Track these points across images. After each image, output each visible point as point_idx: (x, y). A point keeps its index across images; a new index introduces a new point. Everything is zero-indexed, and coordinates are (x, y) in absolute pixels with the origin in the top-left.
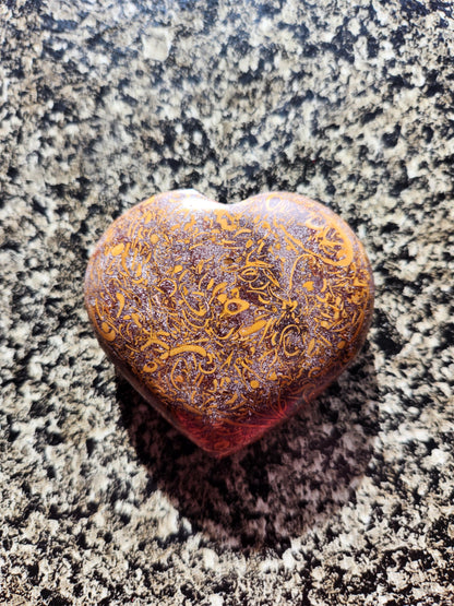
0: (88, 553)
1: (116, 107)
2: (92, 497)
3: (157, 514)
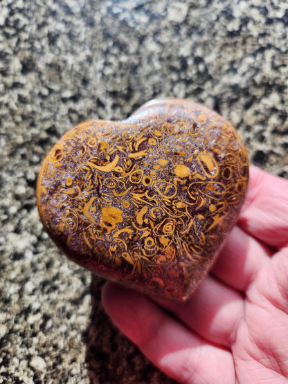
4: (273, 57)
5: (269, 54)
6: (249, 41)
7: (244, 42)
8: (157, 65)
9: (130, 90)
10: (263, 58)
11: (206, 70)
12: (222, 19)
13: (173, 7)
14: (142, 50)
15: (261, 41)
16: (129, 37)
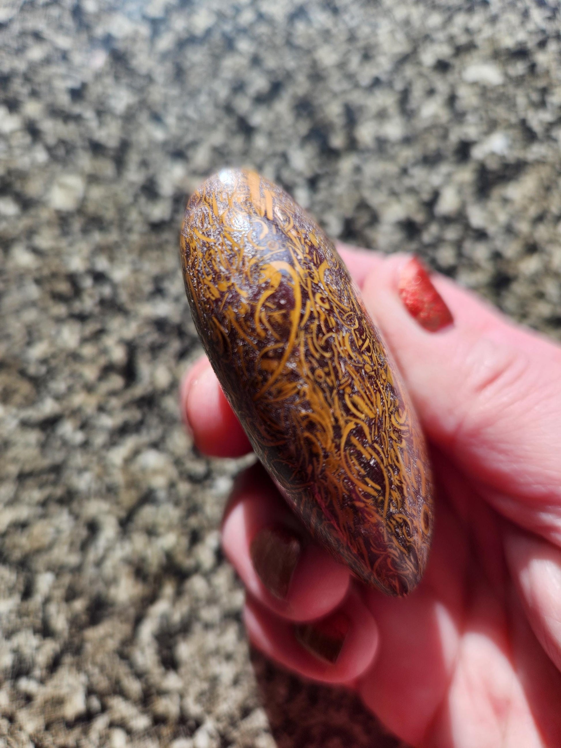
11: (115, 294)
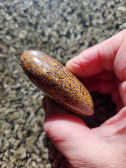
0: (3, 162)
1: (12, 50)
2: (5, 148)
3: (21, 152)
4: (61, 52)
5: (59, 51)
6: (52, 46)
7: (50, 46)
8: (15, 58)
9: (4, 68)
10: (57, 53)
12: (41, 36)
13: (22, 33)
14: (9, 51)
15: (57, 46)
16: (4, 46)
